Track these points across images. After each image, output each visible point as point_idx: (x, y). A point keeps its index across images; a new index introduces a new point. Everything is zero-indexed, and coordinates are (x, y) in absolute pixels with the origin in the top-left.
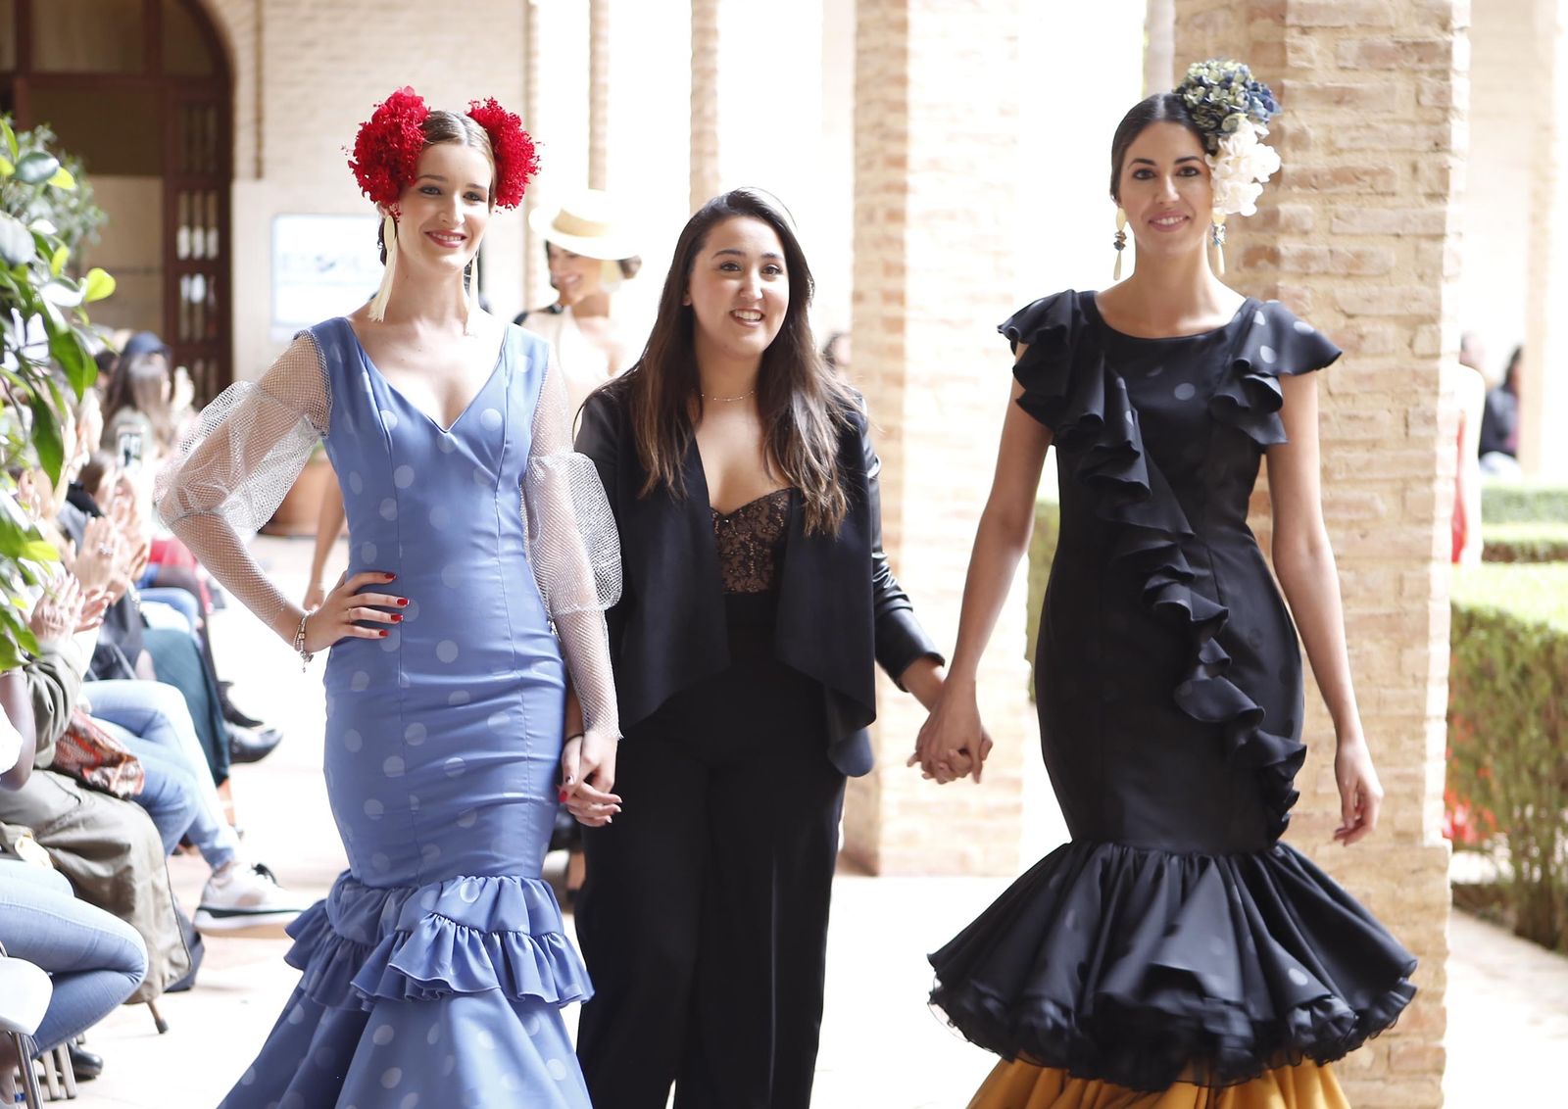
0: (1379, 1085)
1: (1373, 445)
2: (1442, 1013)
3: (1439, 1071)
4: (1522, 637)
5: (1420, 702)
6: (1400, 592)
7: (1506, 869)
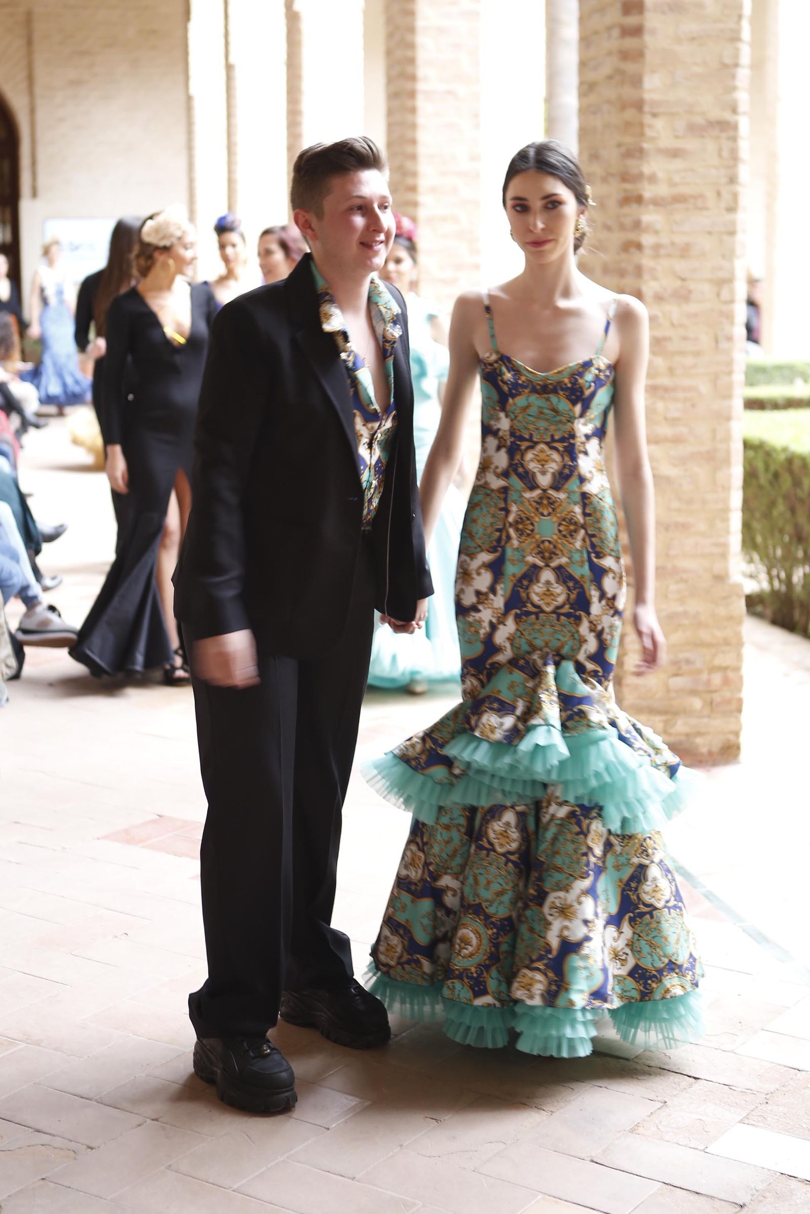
0: (705, 720)
1: (697, 354)
2: (741, 678)
3: (739, 710)
4: (774, 455)
5: (726, 501)
6: (714, 438)
7: (765, 586)
